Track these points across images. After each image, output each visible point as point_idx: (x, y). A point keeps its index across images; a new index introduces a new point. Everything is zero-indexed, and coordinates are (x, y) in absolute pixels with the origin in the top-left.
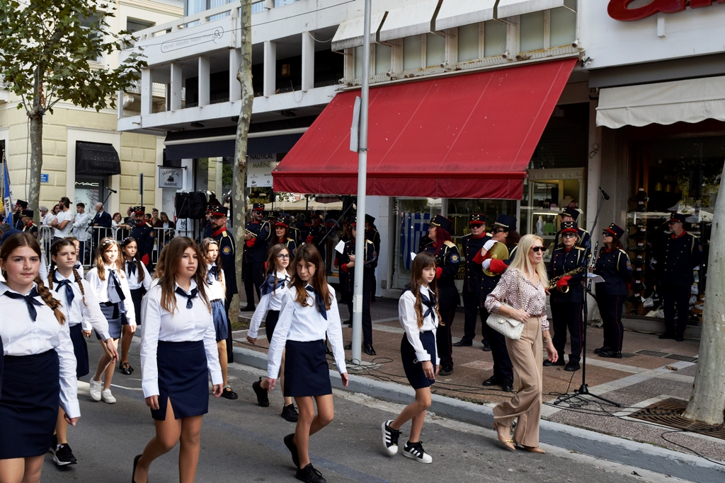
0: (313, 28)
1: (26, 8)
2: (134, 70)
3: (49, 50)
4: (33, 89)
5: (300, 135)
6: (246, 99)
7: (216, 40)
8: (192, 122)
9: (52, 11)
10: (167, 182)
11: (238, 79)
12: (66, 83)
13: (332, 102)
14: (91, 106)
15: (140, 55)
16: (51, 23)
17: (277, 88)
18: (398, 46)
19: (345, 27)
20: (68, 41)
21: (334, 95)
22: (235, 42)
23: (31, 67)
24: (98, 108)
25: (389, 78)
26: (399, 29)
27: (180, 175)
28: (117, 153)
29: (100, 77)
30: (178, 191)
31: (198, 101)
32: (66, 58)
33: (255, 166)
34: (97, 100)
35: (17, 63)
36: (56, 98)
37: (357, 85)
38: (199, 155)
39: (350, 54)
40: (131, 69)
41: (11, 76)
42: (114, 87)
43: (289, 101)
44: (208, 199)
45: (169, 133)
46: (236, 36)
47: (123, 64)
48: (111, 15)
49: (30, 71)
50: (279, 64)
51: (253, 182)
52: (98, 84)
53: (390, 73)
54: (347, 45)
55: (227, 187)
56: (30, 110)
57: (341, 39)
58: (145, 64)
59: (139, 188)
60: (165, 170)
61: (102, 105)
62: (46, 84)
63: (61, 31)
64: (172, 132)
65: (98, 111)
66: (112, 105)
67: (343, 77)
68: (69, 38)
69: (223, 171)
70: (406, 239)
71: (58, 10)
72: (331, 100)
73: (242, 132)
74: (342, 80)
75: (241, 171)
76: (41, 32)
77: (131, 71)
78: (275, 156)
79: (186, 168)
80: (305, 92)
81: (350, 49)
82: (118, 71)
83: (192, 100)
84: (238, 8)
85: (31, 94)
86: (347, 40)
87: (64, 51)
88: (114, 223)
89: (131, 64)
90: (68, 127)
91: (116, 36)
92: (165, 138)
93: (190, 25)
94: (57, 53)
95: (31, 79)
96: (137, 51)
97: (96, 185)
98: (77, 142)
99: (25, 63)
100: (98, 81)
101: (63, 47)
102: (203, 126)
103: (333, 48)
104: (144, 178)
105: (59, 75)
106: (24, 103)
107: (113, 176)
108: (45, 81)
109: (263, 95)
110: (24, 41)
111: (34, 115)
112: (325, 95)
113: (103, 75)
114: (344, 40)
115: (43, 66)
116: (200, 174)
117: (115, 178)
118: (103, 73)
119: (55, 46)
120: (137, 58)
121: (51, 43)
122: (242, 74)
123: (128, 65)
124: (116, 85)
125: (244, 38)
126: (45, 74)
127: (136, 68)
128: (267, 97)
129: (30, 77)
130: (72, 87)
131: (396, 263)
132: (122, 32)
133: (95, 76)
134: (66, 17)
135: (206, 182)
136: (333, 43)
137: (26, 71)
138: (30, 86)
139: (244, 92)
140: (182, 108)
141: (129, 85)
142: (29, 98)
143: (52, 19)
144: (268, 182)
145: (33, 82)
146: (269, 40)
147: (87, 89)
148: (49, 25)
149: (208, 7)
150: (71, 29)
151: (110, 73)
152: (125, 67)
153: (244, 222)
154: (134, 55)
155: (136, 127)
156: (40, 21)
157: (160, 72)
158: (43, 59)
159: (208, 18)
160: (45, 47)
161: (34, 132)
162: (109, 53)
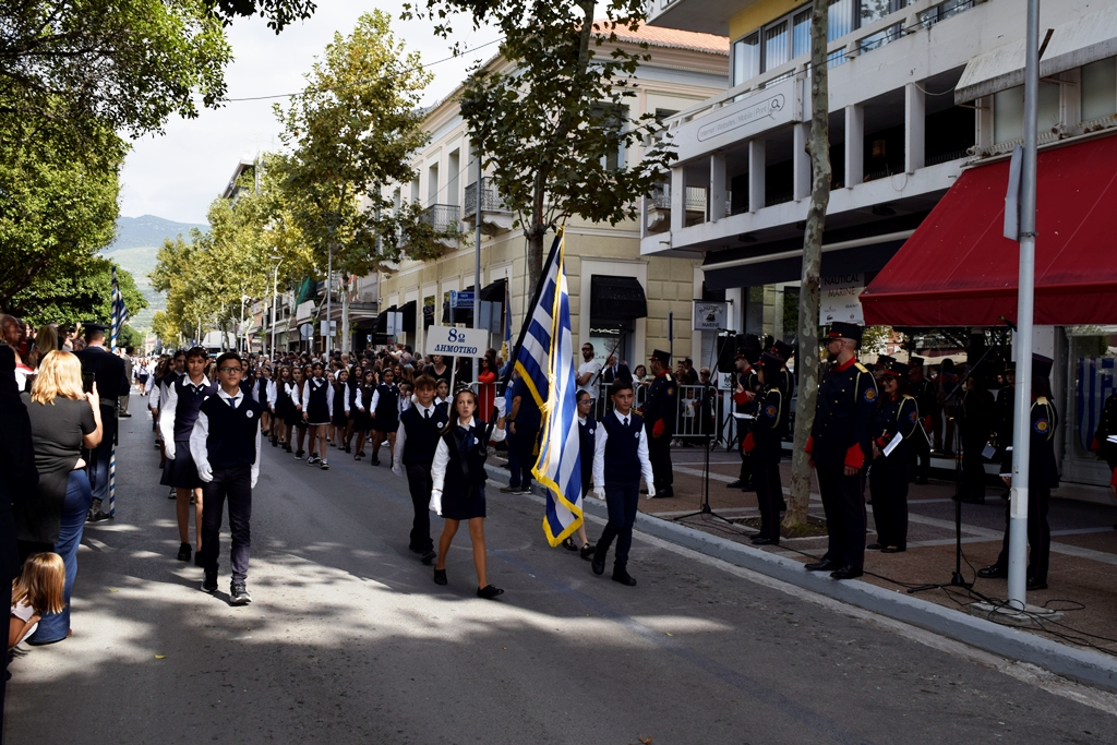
0: (922, 75)
1: (526, 98)
2: (659, 166)
3: (551, 148)
4: (532, 203)
5: (901, 242)
6: (819, 181)
7: (774, 114)
8: (740, 235)
9: (557, 98)
10: (705, 321)
11: (807, 151)
12: (574, 192)
13: (955, 185)
14: (605, 220)
15: (669, 144)
16: (554, 113)
17: (865, 174)
18: (1071, 82)
19: (977, 64)
20: (576, 137)
21: (959, 174)
22: (802, 114)
23: (531, 172)
24: (613, 222)
25: (1056, 136)
26: (1075, 53)
27: (724, 313)
28: (642, 289)
29: (616, 179)
30: (721, 334)
31: (748, 205)
32: (574, 160)
33: (831, 294)
34: (613, 211)
35: (513, 168)
36: (560, 212)
37: (998, 154)
38: (750, 281)
39: (986, 107)
40: (655, 165)
41: (506, 187)
42: (634, 191)
43: (886, 190)
44: (764, 344)
45: (709, 253)
46: (803, 105)
47: (647, 159)
48: (631, 94)
49: (529, 177)
50: (869, 140)
51: (829, 318)
52: (613, 190)
53: (1057, 127)
54: (980, 92)
55: (790, 333)
56: (528, 229)
57: (970, 83)
58: (675, 156)
59: (667, 335)
60: (702, 306)
61: (619, 216)
62: (549, 193)
63: (569, 122)
64: (712, 251)
65: (613, 225)
66: (633, 216)
67: (972, 142)
68: (578, 132)
69: (785, 312)
70: (1086, 400)
71: (564, 95)
72: (953, 181)
73: (814, 231)
74: (972, 149)
75: (812, 291)
76: (543, 125)
77: (656, 168)
78: (862, 278)
79: (732, 301)
80: (911, 174)
81: (985, 98)
82: (638, 170)
83: (740, 205)
84: (806, 65)
85: (531, 208)
86: (981, 83)
87: (571, 149)
88: (635, 379)
89: (656, 158)
90: (581, 258)
91: (637, 123)
92: (703, 261)
93: (737, 99)
94: (562, 152)
95: (530, 189)
96: (665, 140)
97: (617, 331)
98: (593, 276)
99: (523, 168)
100: (612, 184)
101: (570, 145)
102: (755, 240)
103: (958, 99)
104: (674, 321)
105: (564, 180)
106: (521, 220)
107: (638, 320)
108: (546, 190)
109: (843, 186)
110: (523, 141)
111: (533, 235)
112: (944, 175)
113: (619, 177)
114: (975, 85)
115: (545, 170)
116: (751, 309)
117: (640, 322)
118: (620, 173)
119: (560, 142)
120: (664, 150)
121: (555, 138)
122: (812, 143)
123: (652, 159)
124: (637, 189)
125: (815, 87)
126: (547, 181)
127: (663, 163)
128: (850, 189)
129: (529, 186)
130: (581, 197)
131: (1067, 441)
132: (645, 117)
133: (610, 178)
134: (574, 104)
135: (760, 321)
136: (958, 91)
137: (524, 178)
138: (530, 199)
139: (815, 171)
140: (727, 216)
141: (653, 187)
142: (528, 214)
143: (556, 108)
144: (852, 317)
145: (532, 194)
146: (853, 104)
147: (599, 196)
148: (552, 117)
149: (762, 69)
150: (580, 120)
151: (628, 172)
152: (649, 162)
153: (816, 371)
154: (661, 146)
155: (665, 247)
156: (542, 112)
157: (696, 171)
158: (543, 162)
159: (762, 86)
160: (547, 145)
161: (533, 258)
162: (628, 146)
